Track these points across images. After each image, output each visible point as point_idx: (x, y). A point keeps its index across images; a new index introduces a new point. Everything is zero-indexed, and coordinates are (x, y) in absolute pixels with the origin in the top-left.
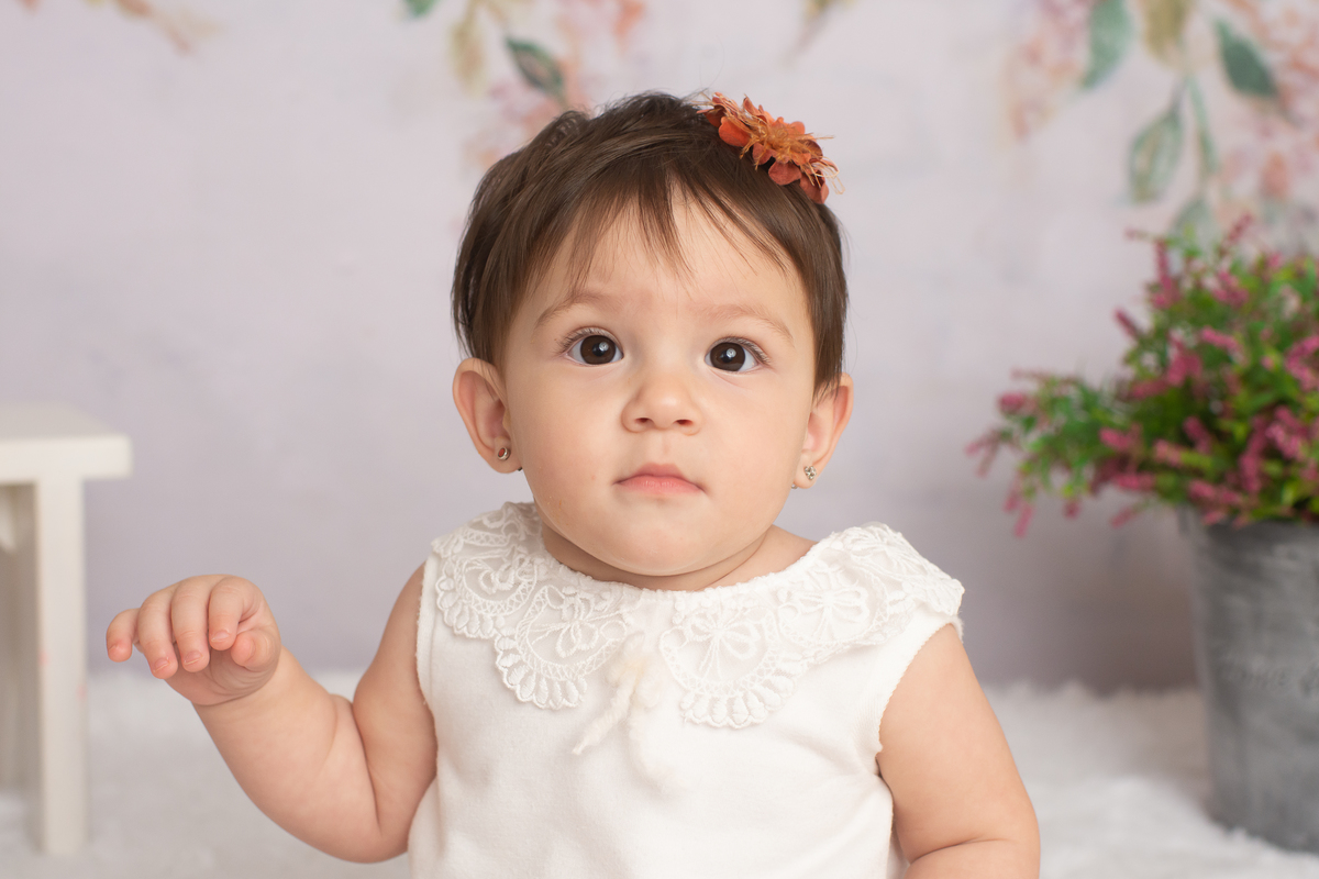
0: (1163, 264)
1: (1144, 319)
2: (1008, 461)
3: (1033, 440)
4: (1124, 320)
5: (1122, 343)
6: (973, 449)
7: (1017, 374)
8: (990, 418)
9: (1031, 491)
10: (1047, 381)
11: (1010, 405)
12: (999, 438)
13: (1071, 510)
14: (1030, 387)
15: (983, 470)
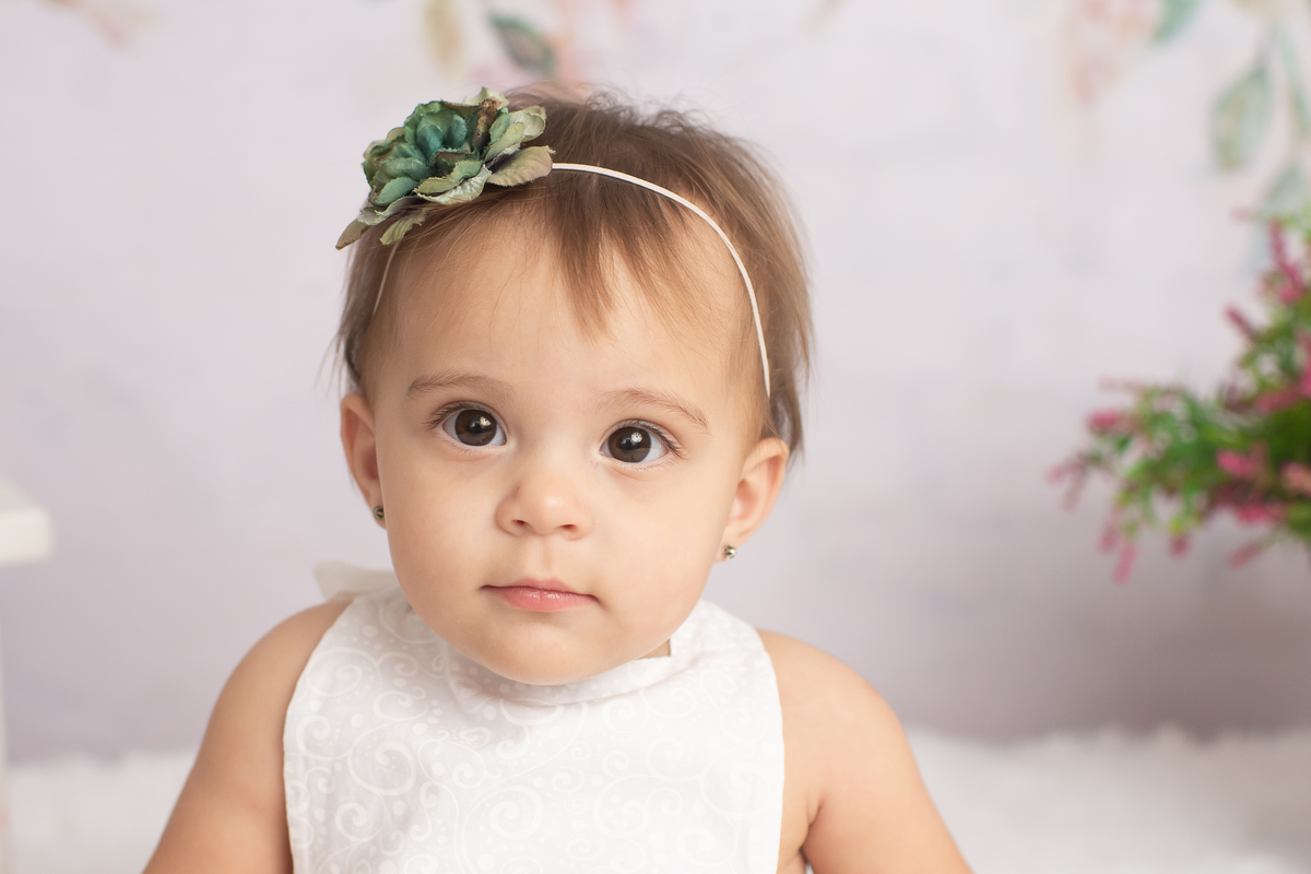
0: (1278, 247)
1: (1261, 315)
2: (1101, 490)
3: (1131, 460)
4: (1236, 318)
5: (1232, 344)
6: (1057, 474)
7: (1108, 385)
8: (1074, 438)
9: (1132, 528)
10: (1148, 393)
11: (1103, 424)
12: (1087, 463)
13: (1179, 545)
14: (1123, 402)
15: (1071, 500)
